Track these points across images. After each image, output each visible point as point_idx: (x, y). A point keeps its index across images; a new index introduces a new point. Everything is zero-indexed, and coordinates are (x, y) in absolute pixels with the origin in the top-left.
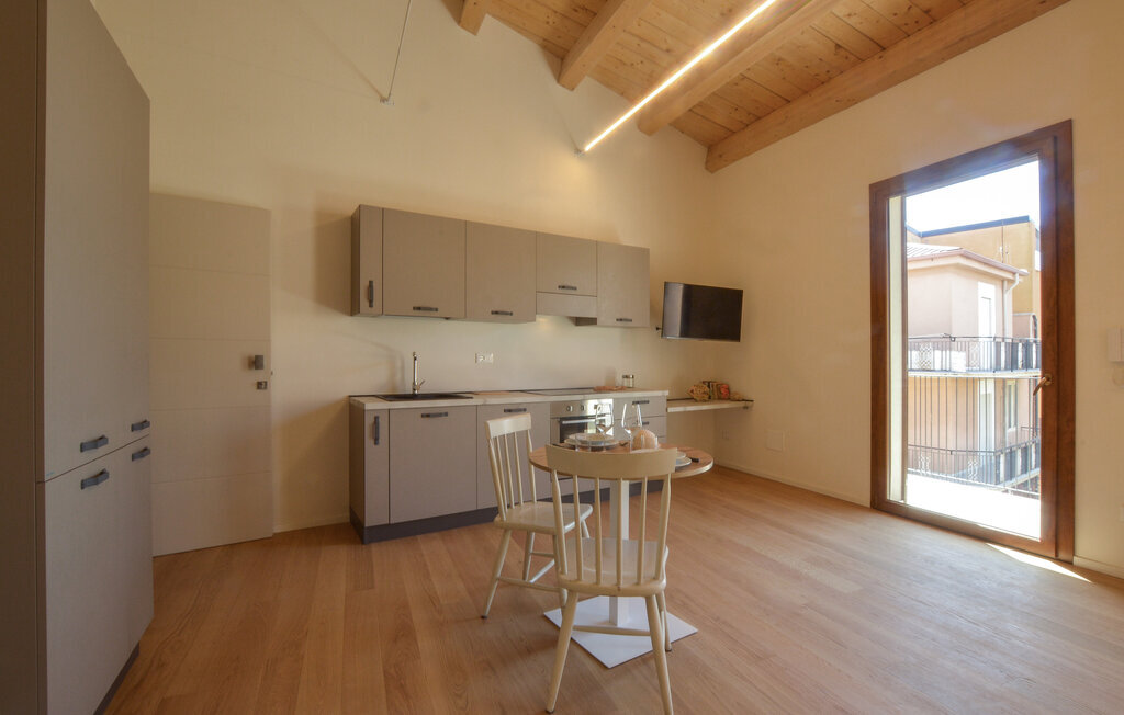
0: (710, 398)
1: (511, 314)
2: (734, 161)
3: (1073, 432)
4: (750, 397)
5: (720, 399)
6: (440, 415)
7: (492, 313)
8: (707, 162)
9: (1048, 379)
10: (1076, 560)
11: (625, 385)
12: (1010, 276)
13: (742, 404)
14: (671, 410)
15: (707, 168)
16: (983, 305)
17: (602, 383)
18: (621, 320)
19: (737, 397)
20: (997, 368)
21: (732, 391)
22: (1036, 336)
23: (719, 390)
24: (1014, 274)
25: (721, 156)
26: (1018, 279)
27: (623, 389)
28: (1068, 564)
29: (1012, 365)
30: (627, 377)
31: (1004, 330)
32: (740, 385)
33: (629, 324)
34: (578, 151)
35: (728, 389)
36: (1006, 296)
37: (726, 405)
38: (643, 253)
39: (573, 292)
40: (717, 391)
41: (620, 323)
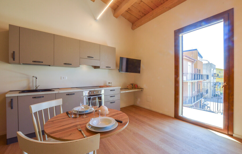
0: (132, 88)
1: (71, 64)
2: (139, 27)
3: (233, 98)
4: (143, 88)
5: (135, 88)
6: (40, 97)
7: (64, 64)
8: (132, 27)
9: (226, 83)
10: (234, 135)
11: (109, 85)
12: (194, 61)
13: (141, 90)
14: (121, 92)
15: (132, 29)
16: (189, 67)
17: (102, 85)
18: (107, 67)
19: (139, 88)
20: (192, 80)
21: (138, 86)
22: (198, 73)
23: (135, 86)
24: (194, 60)
25: (135, 25)
26: (195, 62)
27: (108, 86)
28: (231, 136)
29: (195, 79)
30: (109, 83)
31: (192, 72)
32: (140, 85)
33: (110, 68)
34: (95, 19)
35: (137, 86)
36: (193, 65)
37: (136, 90)
38: (114, 49)
39: (92, 58)
40: (134, 86)
41: (107, 68)
